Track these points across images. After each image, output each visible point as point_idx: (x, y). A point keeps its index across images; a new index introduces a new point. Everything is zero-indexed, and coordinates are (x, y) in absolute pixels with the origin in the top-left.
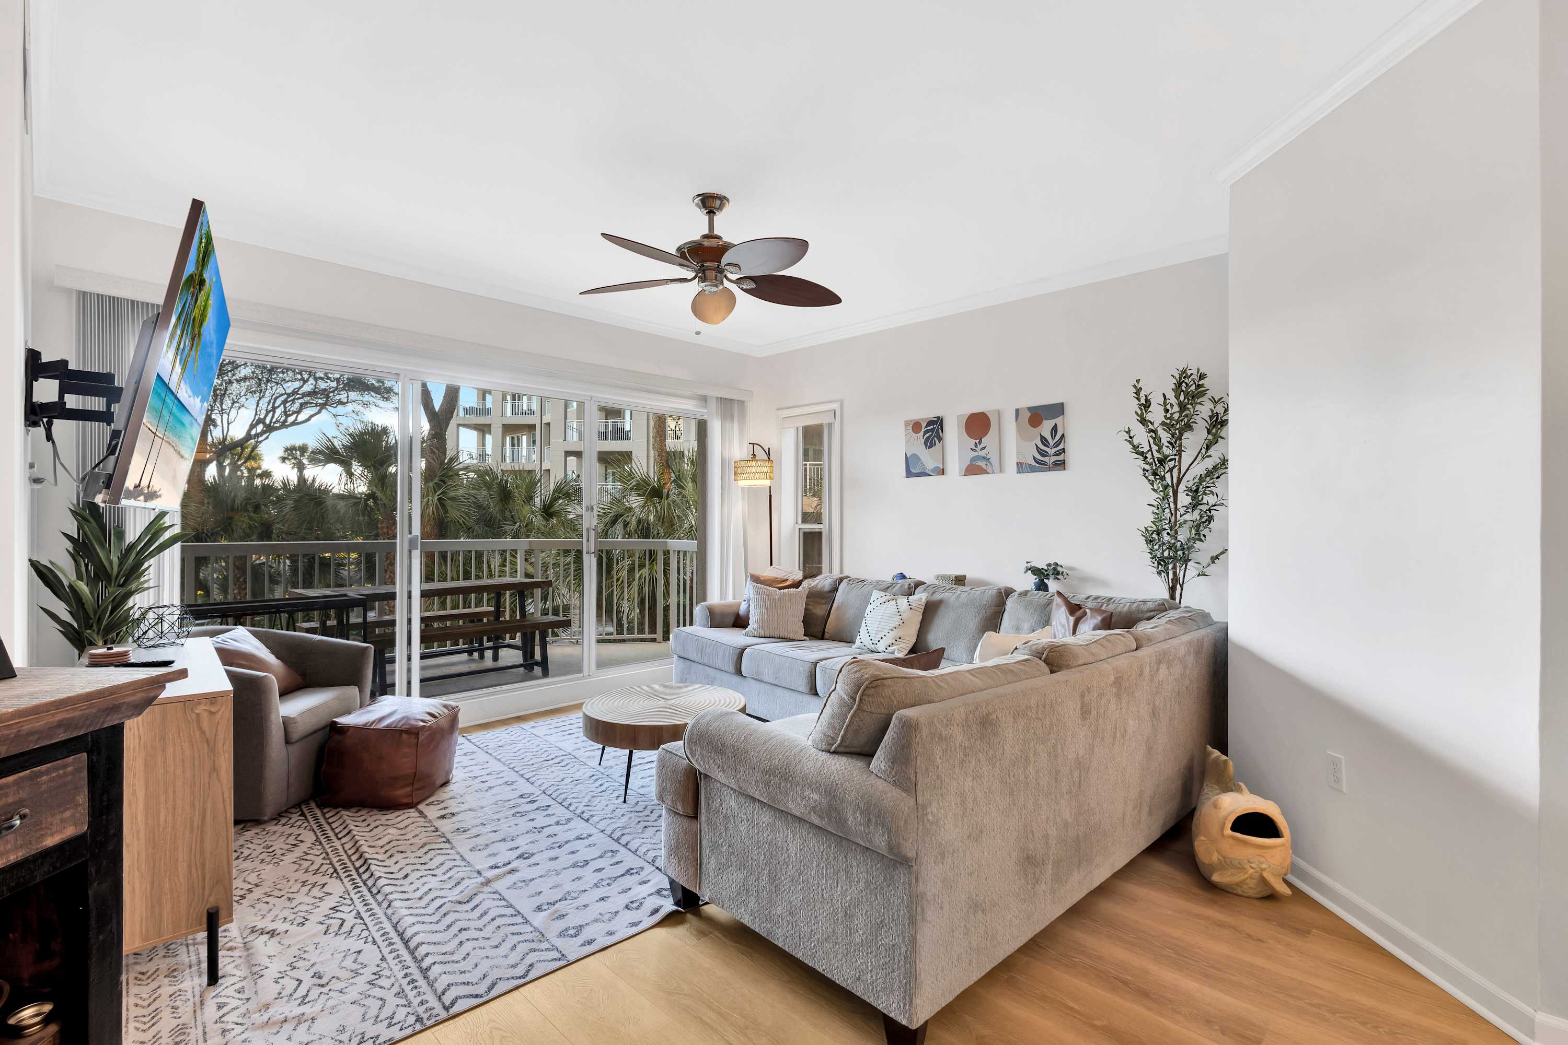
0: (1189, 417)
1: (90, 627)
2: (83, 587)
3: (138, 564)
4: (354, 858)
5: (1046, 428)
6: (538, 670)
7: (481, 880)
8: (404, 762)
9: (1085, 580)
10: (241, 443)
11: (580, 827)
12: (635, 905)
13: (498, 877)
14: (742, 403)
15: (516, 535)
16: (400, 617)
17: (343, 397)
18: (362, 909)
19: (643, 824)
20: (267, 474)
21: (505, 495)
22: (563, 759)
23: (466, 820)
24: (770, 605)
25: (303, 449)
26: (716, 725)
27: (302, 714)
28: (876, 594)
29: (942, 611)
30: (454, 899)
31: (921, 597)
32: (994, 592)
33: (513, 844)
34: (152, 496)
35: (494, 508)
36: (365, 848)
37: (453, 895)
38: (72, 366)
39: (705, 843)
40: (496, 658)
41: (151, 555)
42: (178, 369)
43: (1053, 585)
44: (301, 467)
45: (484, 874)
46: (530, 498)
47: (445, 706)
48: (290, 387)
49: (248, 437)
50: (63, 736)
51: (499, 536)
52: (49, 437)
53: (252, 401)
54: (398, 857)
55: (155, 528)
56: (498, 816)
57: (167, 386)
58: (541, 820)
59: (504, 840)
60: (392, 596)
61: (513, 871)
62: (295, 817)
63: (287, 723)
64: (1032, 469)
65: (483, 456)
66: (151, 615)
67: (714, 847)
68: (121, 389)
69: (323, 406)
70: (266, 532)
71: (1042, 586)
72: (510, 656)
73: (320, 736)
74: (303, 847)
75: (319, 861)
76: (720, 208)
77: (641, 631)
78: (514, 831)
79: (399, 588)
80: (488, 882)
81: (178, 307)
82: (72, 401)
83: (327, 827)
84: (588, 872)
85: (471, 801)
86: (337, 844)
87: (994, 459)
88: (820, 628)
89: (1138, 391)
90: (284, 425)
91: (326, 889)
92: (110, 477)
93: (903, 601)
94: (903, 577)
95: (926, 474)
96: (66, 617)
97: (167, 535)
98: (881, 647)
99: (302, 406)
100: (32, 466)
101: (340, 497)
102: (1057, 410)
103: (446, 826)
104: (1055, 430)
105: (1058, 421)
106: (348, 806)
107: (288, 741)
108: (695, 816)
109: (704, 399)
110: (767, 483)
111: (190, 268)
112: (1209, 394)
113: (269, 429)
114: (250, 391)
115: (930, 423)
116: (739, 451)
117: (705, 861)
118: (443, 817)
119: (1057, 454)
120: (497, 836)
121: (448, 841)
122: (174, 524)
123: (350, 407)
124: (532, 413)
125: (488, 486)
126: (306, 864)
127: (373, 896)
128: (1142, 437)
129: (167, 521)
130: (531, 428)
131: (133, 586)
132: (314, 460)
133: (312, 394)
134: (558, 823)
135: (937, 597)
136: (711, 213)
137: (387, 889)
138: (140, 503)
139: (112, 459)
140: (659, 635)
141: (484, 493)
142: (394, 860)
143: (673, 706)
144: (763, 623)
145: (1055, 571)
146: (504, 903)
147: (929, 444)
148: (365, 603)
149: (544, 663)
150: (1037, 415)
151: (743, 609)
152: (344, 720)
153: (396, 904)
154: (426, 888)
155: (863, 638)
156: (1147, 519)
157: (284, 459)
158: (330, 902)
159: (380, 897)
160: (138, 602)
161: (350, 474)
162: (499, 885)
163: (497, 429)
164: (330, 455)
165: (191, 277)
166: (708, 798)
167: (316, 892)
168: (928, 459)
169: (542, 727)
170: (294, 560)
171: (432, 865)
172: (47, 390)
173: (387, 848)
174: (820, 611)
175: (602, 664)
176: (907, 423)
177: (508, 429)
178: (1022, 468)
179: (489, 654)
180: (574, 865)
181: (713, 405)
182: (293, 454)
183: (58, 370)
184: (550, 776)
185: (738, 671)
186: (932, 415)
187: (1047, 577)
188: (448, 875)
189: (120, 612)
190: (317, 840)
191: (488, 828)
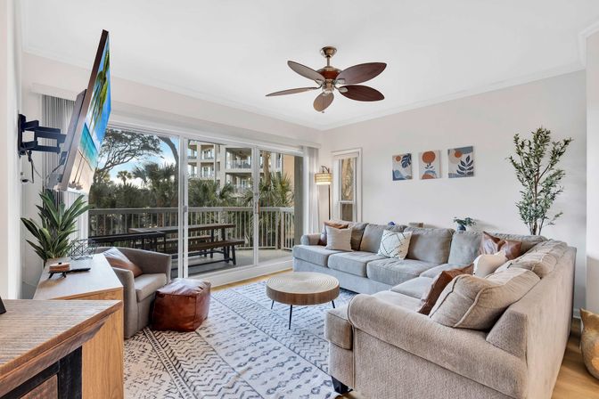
0: (542, 152)
1: (49, 249)
2: (46, 231)
3: (71, 220)
4: (172, 359)
5: (463, 158)
6: (231, 262)
7: (235, 374)
8: (189, 310)
9: (484, 225)
10: (103, 170)
11: (274, 344)
12: (316, 391)
13: (244, 372)
14: (317, 149)
15: (209, 205)
16: (180, 239)
17: (141, 152)
18: (182, 391)
19: (302, 342)
20: (112, 182)
21: (205, 190)
22: (256, 306)
23: (220, 338)
24: (337, 236)
25: (125, 173)
26: (367, 305)
27: (144, 288)
28: (385, 232)
29: (419, 239)
30: (225, 385)
31: (408, 233)
32: (446, 231)
33: (244, 353)
34: (79, 188)
35: (201, 195)
36: (176, 354)
37: (224, 383)
38: (40, 125)
39: (357, 364)
40: (212, 257)
41: (76, 216)
42: (93, 123)
43: (467, 228)
44: (124, 179)
45: (237, 370)
46: (214, 191)
47: (206, 283)
48: (121, 148)
49: (105, 168)
50: (40, 370)
51: (202, 206)
52: (30, 160)
53: (106, 155)
54: (193, 359)
55: (77, 204)
56: (233, 336)
57: (88, 130)
58: (254, 340)
59: (239, 350)
60: (176, 231)
61: (249, 368)
62: (141, 336)
63: (138, 292)
64: (457, 176)
65: (193, 175)
66: (76, 244)
67: (364, 367)
68: (65, 135)
69: (133, 156)
70: (113, 205)
71: (463, 228)
72: (218, 256)
73: (150, 298)
74: (147, 353)
75: (156, 361)
76: (333, 54)
77: (265, 245)
78: (244, 345)
79: (179, 228)
80: (239, 376)
81: (95, 87)
82: (41, 141)
83: (157, 341)
84: (285, 369)
85: (219, 327)
86: (163, 351)
87: (437, 171)
88: (357, 246)
89: (516, 140)
90: (119, 163)
91: (162, 378)
92: (62, 176)
93: (400, 235)
94: (393, 224)
95: (403, 179)
96: (38, 244)
97: (82, 207)
98: (392, 255)
99: (125, 156)
100: (22, 174)
101: (142, 190)
102: (470, 149)
103: (211, 341)
104: (468, 159)
105: (470, 154)
106: (164, 330)
107: (138, 301)
108: (351, 349)
109: (302, 147)
110: (329, 183)
111: (101, 68)
112: (551, 140)
113: (113, 165)
114: (105, 150)
115: (405, 157)
116: (316, 170)
117: (358, 373)
118: (208, 336)
119: (470, 169)
120: (236, 348)
121: (214, 350)
122: (86, 202)
123: (144, 156)
124: (212, 158)
125: (199, 187)
126: (150, 363)
127: (186, 383)
128: (519, 160)
129: (83, 200)
130: (212, 164)
131: (69, 230)
132: (130, 177)
133: (129, 151)
134: (262, 340)
135: (416, 233)
136: (328, 57)
137: (192, 379)
138: (74, 190)
139: (63, 166)
140: (276, 247)
141: (197, 189)
142: (191, 361)
143: (306, 283)
144: (334, 244)
145: (469, 221)
146: (249, 388)
147: (404, 166)
148: (164, 235)
149: (234, 259)
150: (459, 152)
151: (322, 237)
152: (162, 291)
153: (198, 388)
154: (210, 379)
155: (381, 251)
156: (521, 198)
157: (118, 177)
158: (165, 386)
159: (189, 384)
160: (71, 238)
161: (146, 182)
162: (246, 377)
163: (199, 165)
164: (138, 174)
165: (101, 73)
166: (359, 341)
167: (157, 380)
168: (404, 172)
169: (240, 289)
170: (124, 216)
171: (210, 364)
172: (28, 136)
173: (187, 353)
174: (357, 238)
175: (262, 260)
176: (393, 157)
177: (203, 164)
178: (451, 176)
179: (209, 255)
180: (278, 365)
181: (306, 150)
182: (123, 175)
183: (33, 126)
184: (252, 315)
185: (326, 266)
186: (405, 153)
187: (465, 224)
188: (219, 370)
189: (63, 242)
190: (153, 349)
191: (231, 343)
